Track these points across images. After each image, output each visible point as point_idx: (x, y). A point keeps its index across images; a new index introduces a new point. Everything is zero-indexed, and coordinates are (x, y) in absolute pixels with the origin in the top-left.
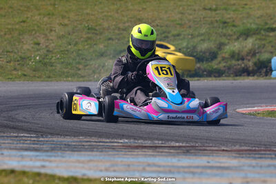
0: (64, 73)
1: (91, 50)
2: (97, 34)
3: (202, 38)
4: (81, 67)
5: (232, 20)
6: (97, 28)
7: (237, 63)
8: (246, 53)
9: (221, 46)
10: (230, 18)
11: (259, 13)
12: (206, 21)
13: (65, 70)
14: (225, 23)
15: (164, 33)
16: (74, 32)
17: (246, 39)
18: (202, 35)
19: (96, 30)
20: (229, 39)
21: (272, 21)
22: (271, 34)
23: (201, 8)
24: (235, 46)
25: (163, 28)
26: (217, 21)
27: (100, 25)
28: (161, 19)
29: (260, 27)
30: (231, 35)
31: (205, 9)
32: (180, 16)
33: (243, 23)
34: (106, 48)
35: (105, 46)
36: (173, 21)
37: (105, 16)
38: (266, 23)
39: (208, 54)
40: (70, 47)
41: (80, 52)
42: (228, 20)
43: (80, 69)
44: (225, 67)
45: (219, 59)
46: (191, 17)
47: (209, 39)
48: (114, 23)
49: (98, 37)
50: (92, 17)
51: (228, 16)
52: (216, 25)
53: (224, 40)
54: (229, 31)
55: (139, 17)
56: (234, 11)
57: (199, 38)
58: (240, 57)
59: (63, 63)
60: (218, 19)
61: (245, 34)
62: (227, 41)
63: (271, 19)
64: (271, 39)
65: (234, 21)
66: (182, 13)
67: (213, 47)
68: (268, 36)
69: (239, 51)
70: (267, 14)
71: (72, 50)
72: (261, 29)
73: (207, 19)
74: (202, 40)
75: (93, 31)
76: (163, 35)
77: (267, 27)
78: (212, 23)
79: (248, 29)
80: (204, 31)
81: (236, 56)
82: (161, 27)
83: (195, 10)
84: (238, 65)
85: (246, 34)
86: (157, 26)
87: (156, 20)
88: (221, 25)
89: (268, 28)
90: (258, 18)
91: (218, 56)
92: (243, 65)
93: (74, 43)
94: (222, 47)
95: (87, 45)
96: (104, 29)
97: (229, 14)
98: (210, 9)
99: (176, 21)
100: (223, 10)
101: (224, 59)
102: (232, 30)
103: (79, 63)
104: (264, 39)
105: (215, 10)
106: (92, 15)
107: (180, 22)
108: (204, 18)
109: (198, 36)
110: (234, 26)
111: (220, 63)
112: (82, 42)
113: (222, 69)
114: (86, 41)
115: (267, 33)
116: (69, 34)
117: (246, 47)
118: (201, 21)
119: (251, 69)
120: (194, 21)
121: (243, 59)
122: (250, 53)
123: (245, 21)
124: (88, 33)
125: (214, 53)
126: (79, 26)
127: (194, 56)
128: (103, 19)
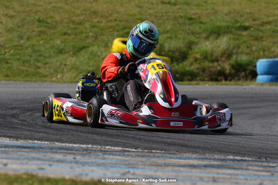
0: (23, 71)
1: (48, 46)
2: (49, 28)
3: (169, 35)
4: (40, 65)
5: (197, 16)
6: (49, 21)
7: (211, 65)
8: (220, 54)
9: (190, 45)
10: (195, 14)
11: (226, 9)
12: (169, 16)
13: (24, 68)
14: (191, 19)
15: (124, 28)
16: (23, 25)
17: (217, 38)
18: (167, 32)
19: (47, 23)
20: (198, 38)
21: (243, 19)
22: (245, 33)
23: (159, 2)
24: (207, 46)
25: (123, 23)
26: (181, 17)
27: (52, 17)
28: (118, 13)
29: (231, 25)
30: (200, 34)
31: (163, 3)
32: (138, 9)
33: (212, 20)
34: (63, 45)
35: (62, 42)
36: (132, 15)
37: (54, 7)
38: (237, 21)
39: (177, 54)
40: (22, 42)
41: (36, 48)
42: (193, 17)
43: (39, 68)
44: (198, 69)
45: (191, 59)
46: (152, 12)
47: (176, 37)
48: (67, 16)
49: (52, 31)
50: (40, 8)
51: (192, 11)
52: (180, 21)
53: (193, 38)
54: (198, 29)
55: (93, 10)
56: (196, 6)
57: (165, 36)
58: (214, 58)
59: (19, 60)
60: (182, 15)
61: (215, 33)
62: (197, 40)
63: (241, 16)
64: (245, 39)
65: (200, 17)
66: (140, 7)
67: (182, 45)
68: (241, 35)
69: (212, 51)
70: (235, 11)
71: (26, 45)
72: (232, 27)
73: (170, 14)
74: (168, 38)
75: (45, 24)
76: (125, 31)
77: (239, 25)
78: (176, 19)
79: (219, 27)
80: (169, 27)
81: (209, 57)
82: (120, 21)
83: (152, 4)
84: (214, 67)
85: (217, 33)
86: (116, 20)
87: (112, 13)
88: (187, 21)
89: (240, 27)
90: (226, 14)
91: (189, 57)
92: (219, 68)
93: (26, 37)
94: (193, 47)
95: (42, 40)
96: (56, 22)
97: (193, 9)
98: (169, 3)
99: (135, 15)
100: (183, 4)
101: (196, 60)
102: (200, 28)
103: (38, 61)
104: (238, 39)
105: (175, 4)
106: (40, 6)
107: (140, 17)
108: (166, 13)
109: (163, 33)
110: (201, 23)
111: (192, 64)
112: (35, 36)
113: (195, 71)
114: (39, 36)
115: (240, 32)
116: (19, 27)
117: (219, 47)
118: (163, 16)
119: (228, 71)
120: (156, 17)
121: (218, 61)
122: (225, 54)
123: (213, 18)
124: (40, 26)
125: (184, 52)
126: (29, 18)
127: (169, 57)
128: (53, 11)
